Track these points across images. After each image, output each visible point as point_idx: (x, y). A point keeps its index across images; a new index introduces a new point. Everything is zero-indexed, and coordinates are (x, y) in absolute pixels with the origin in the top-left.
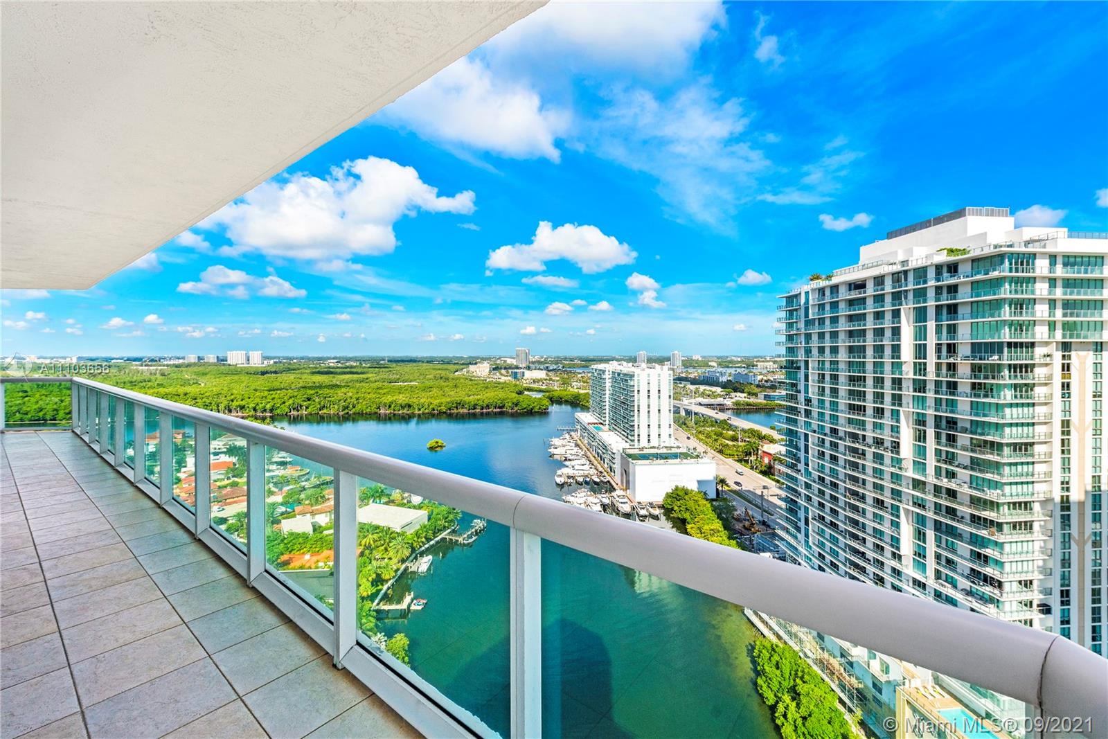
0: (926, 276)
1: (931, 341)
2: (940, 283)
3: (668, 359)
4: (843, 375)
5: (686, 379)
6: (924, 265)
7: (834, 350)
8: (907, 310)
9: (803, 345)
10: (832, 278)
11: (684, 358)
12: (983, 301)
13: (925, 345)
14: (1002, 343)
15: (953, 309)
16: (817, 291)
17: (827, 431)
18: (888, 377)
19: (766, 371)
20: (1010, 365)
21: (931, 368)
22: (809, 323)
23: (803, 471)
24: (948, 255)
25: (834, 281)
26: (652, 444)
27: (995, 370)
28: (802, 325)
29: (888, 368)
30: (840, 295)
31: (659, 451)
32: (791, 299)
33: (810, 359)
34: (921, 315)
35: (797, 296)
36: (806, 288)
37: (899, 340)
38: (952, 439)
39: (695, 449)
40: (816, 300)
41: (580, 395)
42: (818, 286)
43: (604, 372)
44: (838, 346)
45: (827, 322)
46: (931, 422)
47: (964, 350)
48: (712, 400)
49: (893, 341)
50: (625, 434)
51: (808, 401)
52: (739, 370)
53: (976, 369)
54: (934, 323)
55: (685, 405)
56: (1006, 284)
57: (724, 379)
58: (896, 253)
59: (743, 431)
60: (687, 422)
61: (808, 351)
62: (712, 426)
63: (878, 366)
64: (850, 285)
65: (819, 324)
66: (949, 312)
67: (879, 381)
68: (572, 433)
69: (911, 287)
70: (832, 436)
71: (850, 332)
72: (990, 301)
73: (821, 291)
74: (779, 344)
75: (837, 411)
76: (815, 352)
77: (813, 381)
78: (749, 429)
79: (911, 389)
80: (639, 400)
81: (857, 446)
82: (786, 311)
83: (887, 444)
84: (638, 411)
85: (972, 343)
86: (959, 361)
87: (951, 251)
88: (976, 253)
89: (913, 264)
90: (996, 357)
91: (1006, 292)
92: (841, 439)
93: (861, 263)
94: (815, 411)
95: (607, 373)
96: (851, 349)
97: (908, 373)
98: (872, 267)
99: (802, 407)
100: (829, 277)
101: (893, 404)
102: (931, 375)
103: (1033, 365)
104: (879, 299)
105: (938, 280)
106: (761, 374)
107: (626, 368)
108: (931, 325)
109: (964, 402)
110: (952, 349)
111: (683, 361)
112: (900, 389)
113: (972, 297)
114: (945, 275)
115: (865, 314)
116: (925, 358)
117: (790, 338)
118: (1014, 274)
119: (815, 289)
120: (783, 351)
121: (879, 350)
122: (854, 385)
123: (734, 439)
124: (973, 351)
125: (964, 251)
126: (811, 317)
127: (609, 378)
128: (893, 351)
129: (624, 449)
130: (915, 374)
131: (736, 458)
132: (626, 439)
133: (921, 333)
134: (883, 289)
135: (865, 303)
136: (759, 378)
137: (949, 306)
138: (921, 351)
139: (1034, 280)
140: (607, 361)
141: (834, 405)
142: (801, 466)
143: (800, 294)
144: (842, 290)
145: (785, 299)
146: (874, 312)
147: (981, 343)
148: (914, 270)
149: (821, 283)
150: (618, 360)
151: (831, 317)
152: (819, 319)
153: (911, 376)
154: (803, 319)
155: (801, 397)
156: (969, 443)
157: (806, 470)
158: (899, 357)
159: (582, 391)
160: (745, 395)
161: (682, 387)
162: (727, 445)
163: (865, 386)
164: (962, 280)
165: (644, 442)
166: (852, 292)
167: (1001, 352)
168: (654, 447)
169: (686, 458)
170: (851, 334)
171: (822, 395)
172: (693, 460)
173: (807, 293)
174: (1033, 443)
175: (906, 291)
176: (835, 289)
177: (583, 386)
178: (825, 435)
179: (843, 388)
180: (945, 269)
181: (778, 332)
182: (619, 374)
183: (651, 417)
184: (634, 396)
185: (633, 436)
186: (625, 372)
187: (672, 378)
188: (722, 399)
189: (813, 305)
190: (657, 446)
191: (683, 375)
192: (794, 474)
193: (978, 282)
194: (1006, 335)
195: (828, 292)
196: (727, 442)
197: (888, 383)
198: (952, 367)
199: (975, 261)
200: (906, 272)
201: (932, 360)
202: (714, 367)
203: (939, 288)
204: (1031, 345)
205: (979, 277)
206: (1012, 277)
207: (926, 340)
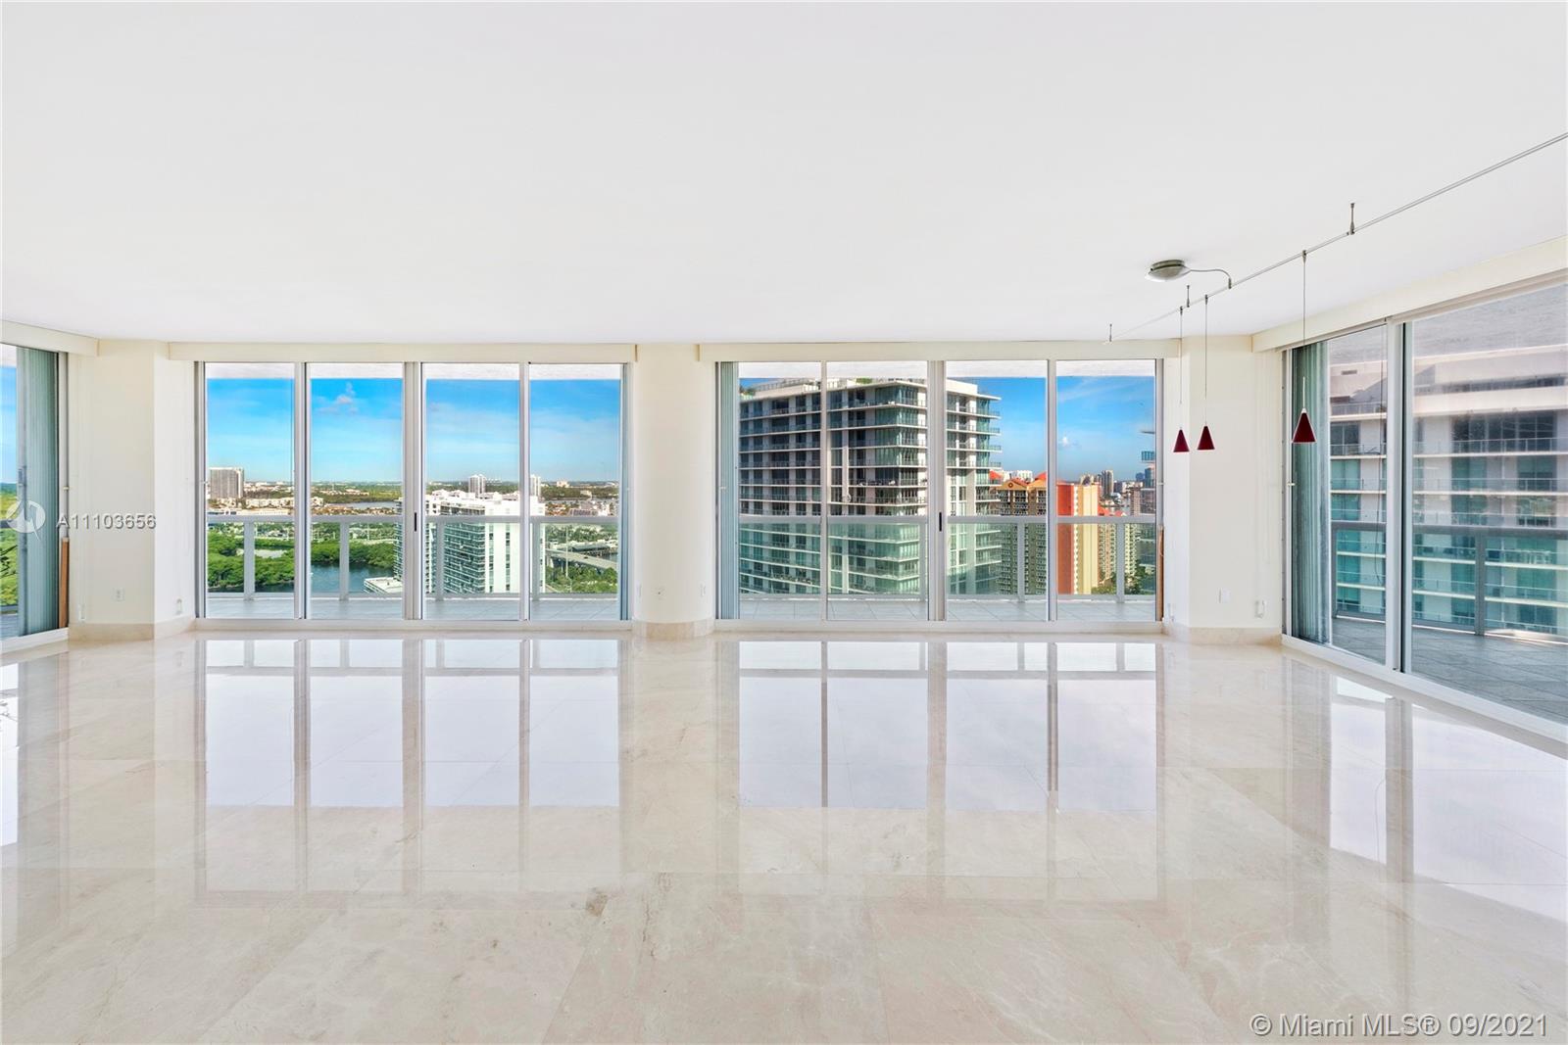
0: (840, 401)
1: (846, 466)
2: (852, 408)
4: (767, 502)
6: (837, 389)
8: (825, 434)
10: (756, 393)
12: (884, 429)
13: (841, 469)
14: (897, 469)
15: (862, 434)
17: (751, 567)
18: (810, 502)
20: (903, 489)
21: (846, 493)
24: (857, 381)
27: (893, 492)
29: (809, 494)
30: (763, 413)
34: (837, 439)
37: (819, 464)
38: (861, 563)
41: (366, 548)
45: (751, 442)
46: (845, 549)
47: (871, 476)
48: (591, 543)
49: (814, 465)
53: (880, 493)
54: (848, 448)
55: (554, 553)
56: (900, 414)
62: (595, 578)
63: (801, 492)
64: (773, 402)
66: (859, 438)
67: (801, 508)
70: (756, 573)
71: (774, 454)
72: (889, 428)
80: (492, 549)
81: (781, 580)
83: (809, 575)
85: (877, 469)
86: (867, 486)
87: (859, 378)
88: (875, 382)
90: (893, 482)
91: (900, 422)
92: (765, 575)
98: (790, 385)
100: (751, 392)
102: (846, 502)
103: (917, 489)
104: (801, 420)
105: (850, 406)
107: (466, 500)
110: (862, 473)
113: (876, 424)
114: (856, 400)
115: (787, 436)
116: (841, 484)
118: (904, 405)
121: (801, 475)
124: (877, 477)
125: (869, 381)
128: (813, 476)
130: (832, 499)
133: (837, 458)
134: (804, 410)
135: (786, 424)
137: (858, 431)
138: (837, 476)
139: (917, 411)
144: (765, 407)
146: (796, 434)
147: (882, 469)
148: (829, 392)
149: (746, 398)
153: (829, 501)
156: (874, 566)
158: (819, 483)
159: (367, 542)
164: (868, 407)
166: (775, 411)
167: (897, 478)
170: (774, 457)
176: (757, 404)
177: (372, 533)
178: (750, 572)
180: (855, 394)
183: (511, 572)
184: (483, 543)
186: (466, 507)
188: (604, 541)
193: (880, 409)
194: (900, 463)
195: (753, 408)
197: (809, 510)
198: (861, 492)
199: (878, 389)
200: (822, 394)
201: (846, 485)
202: (588, 497)
203: (850, 413)
204: (915, 471)
205: (881, 406)
206: (904, 408)
207: (841, 465)
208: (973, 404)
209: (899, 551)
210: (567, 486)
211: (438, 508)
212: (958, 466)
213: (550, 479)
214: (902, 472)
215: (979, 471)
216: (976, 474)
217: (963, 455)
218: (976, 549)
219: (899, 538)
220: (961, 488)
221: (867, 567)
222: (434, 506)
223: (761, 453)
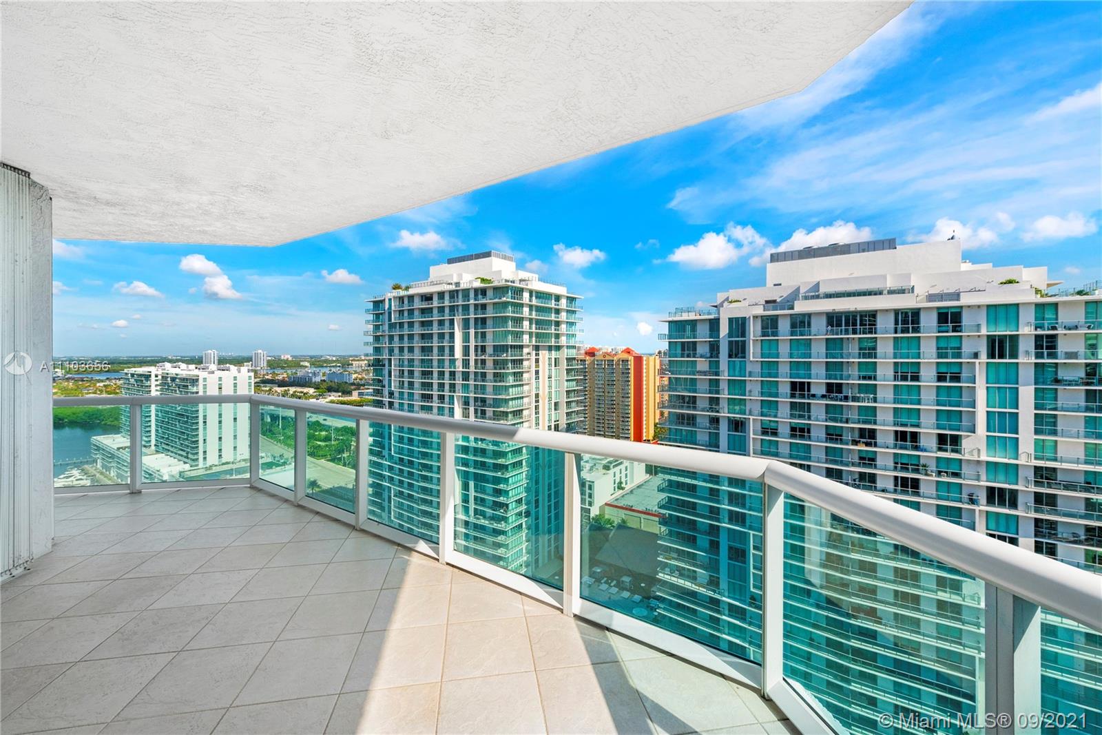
0: (469, 296)
1: (472, 344)
2: (477, 302)
3: (249, 359)
4: (417, 370)
5: (271, 382)
6: (468, 287)
7: (411, 350)
8: (458, 319)
9: (387, 345)
10: (410, 290)
11: (270, 358)
12: (499, 317)
13: (469, 346)
14: (507, 345)
15: (484, 321)
16: (398, 299)
18: (447, 370)
19: (360, 370)
20: (512, 360)
21: (472, 363)
22: (392, 326)
23: (387, 456)
24: (481, 282)
25: (411, 292)
26: (224, 460)
27: (505, 362)
28: (386, 327)
29: (447, 363)
30: (415, 304)
31: (234, 466)
32: (378, 304)
33: (392, 358)
34: (466, 324)
35: (383, 301)
36: (390, 295)
37: (453, 342)
38: (483, 413)
39: (281, 456)
40: (397, 307)
42: (399, 295)
43: (148, 377)
44: (413, 347)
45: (406, 326)
46: (472, 403)
47: (490, 350)
49: (450, 343)
50: (184, 454)
51: (391, 394)
52: (333, 370)
53: (496, 363)
54: (474, 331)
56: (510, 307)
57: (318, 379)
58: (451, 276)
59: (337, 429)
60: (273, 429)
61: (391, 351)
63: (441, 362)
64: (422, 296)
65: (400, 328)
66: (482, 324)
67: (441, 374)
68: (86, 467)
69: (460, 303)
71: (423, 335)
72: (502, 317)
73: (401, 299)
74: (366, 344)
75: (413, 401)
76: (396, 351)
77: (395, 377)
78: (343, 427)
79: (461, 379)
82: (374, 314)
84: (205, 422)
85: (494, 345)
86: (487, 358)
87: (483, 280)
88: (496, 284)
89: (463, 286)
90: (505, 355)
91: (509, 313)
93: (430, 280)
94: (396, 401)
95: (153, 378)
96: (423, 349)
97: (459, 368)
98: (437, 284)
99: (386, 400)
100: (407, 288)
101: (450, 392)
102: (472, 368)
103: (522, 360)
104: (441, 310)
105: (475, 300)
106: (356, 372)
107: (184, 370)
108: (472, 331)
109: (489, 384)
110: (483, 349)
111: (268, 361)
112: (454, 380)
113: (493, 314)
114: (480, 296)
115: (432, 321)
116: (469, 356)
117: (377, 338)
118: (512, 300)
119: (397, 297)
120: (370, 350)
121: (441, 349)
122: (425, 379)
123: (327, 439)
124: (494, 351)
125: (489, 281)
126: (393, 321)
127: (157, 385)
128: (450, 351)
129: (180, 473)
130: (463, 368)
131: (329, 458)
132: (186, 460)
133: (466, 338)
134: (443, 303)
135: (432, 312)
136: (354, 376)
137: (481, 318)
138: (466, 350)
139: (522, 305)
140: (153, 362)
141: (411, 395)
142: (385, 453)
143: (384, 300)
144: (417, 300)
145: (372, 303)
146: (438, 320)
147: (498, 345)
148: (463, 290)
149: (402, 293)
150: (170, 361)
151: (408, 322)
152: (400, 323)
153: (461, 369)
154: (387, 323)
155: (386, 392)
156: (492, 414)
157: (390, 454)
158: (453, 356)
160: (340, 394)
161: (267, 391)
162: (319, 446)
163: (432, 379)
164: (488, 301)
165: (212, 459)
166: (423, 303)
167: (507, 351)
168: (227, 463)
169: (271, 468)
171: (402, 388)
172: (279, 468)
173: (390, 300)
174: (522, 410)
175: (458, 306)
176: (411, 298)
179: (417, 381)
180: (480, 292)
181: (366, 333)
182: (173, 379)
185: (197, 453)
186: (184, 376)
187: (253, 381)
189: (394, 311)
190: (232, 460)
191: (269, 377)
192: (380, 461)
193: (496, 303)
194: (510, 341)
195: (406, 301)
196: (319, 443)
197: (447, 375)
198: (484, 362)
199: (495, 289)
200: (457, 291)
201: (472, 357)
202: (306, 367)
203: (476, 306)
204: (521, 347)
205: (497, 300)
206: (513, 302)
207: (469, 342)
208: (563, 302)
209: (508, 404)
210: (290, 359)
211: (160, 377)
212: (553, 344)
213: (276, 354)
214: (511, 348)
215: (568, 347)
216: (566, 350)
217: (557, 336)
218: (566, 400)
219: (509, 395)
220: (555, 359)
221: (487, 415)
222: (156, 376)
223: (413, 334)
